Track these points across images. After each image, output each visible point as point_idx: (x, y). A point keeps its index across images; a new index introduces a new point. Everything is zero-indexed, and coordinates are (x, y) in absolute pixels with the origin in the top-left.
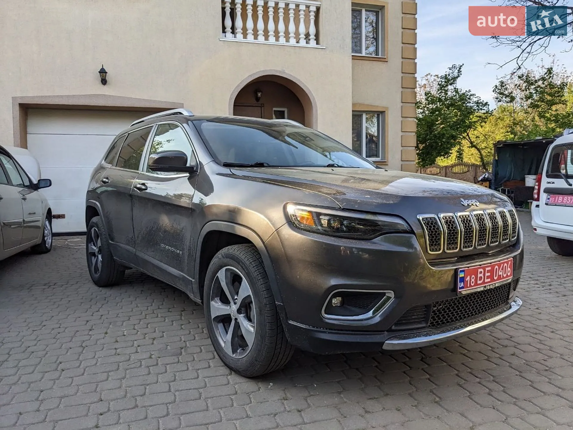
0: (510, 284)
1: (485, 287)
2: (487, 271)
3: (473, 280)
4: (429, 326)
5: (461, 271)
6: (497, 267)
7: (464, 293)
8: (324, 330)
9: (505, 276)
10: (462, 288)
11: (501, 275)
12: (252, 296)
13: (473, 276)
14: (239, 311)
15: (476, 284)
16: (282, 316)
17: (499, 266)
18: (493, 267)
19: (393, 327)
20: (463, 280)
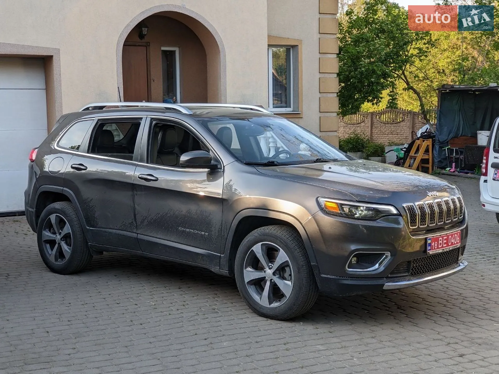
0: (459, 248)
1: (443, 250)
2: (445, 239)
3: (436, 245)
4: (410, 275)
5: (429, 239)
6: (450, 237)
7: (431, 253)
8: (347, 279)
9: (455, 243)
10: (430, 250)
11: (453, 242)
12: (289, 261)
13: (436, 242)
14: (274, 274)
15: (438, 248)
16: (316, 272)
17: (452, 236)
18: (448, 236)
19: (389, 275)
20: (430, 244)
